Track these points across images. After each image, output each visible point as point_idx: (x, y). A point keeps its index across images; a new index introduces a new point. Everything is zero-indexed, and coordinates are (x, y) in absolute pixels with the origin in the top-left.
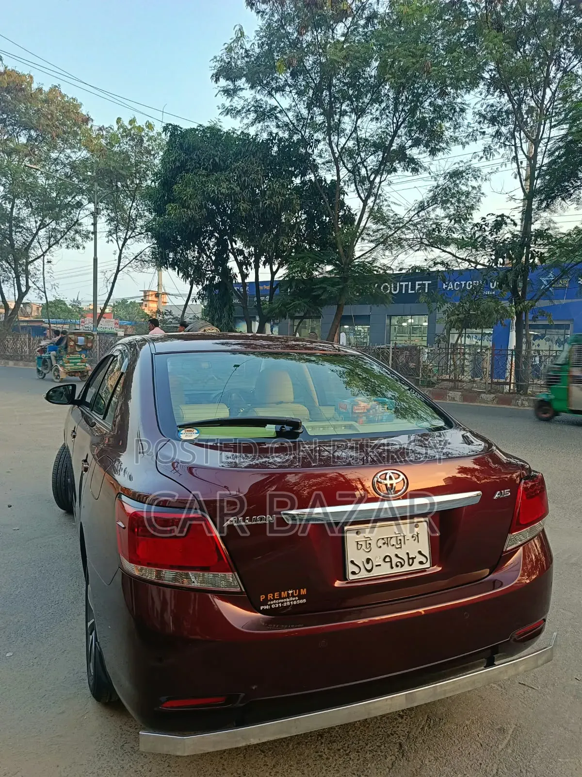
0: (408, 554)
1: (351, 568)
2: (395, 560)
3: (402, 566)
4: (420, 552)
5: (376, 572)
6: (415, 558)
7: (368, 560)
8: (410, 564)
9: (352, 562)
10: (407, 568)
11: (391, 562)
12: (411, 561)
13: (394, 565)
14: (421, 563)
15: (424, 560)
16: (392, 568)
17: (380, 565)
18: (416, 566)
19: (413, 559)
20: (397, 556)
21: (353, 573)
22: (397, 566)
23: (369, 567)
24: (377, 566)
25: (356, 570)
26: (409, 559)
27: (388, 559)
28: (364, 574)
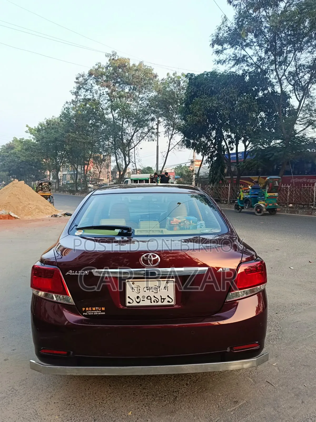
0: (161, 296)
1: (128, 300)
2: (153, 299)
3: (157, 302)
4: (168, 296)
5: (142, 304)
6: (165, 299)
7: (138, 297)
8: (162, 301)
9: (129, 297)
10: (160, 303)
11: (151, 299)
12: (162, 300)
13: (152, 301)
14: (169, 302)
15: (171, 301)
16: (151, 302)
17: (144, 300)
18: (165, 303)
19: (164, 299)
20: (154, 296)
21: (129, 303)
22: (154, 302)
23: (138, 300)
24: (143, 300)
25: (131, 301)
26: (162, 299)
27: (149, 298)
28: (135, 304)
